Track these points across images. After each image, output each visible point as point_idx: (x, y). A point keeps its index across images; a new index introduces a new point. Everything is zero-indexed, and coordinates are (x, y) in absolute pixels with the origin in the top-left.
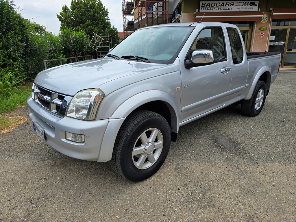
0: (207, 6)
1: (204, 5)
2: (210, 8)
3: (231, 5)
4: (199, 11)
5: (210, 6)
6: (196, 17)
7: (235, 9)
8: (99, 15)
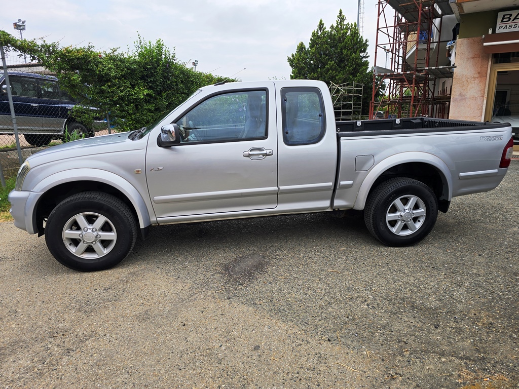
0: (515, 21)
1: (508, 19)
4: (494, 31)
6: (485, 44)
8: (349, 52)
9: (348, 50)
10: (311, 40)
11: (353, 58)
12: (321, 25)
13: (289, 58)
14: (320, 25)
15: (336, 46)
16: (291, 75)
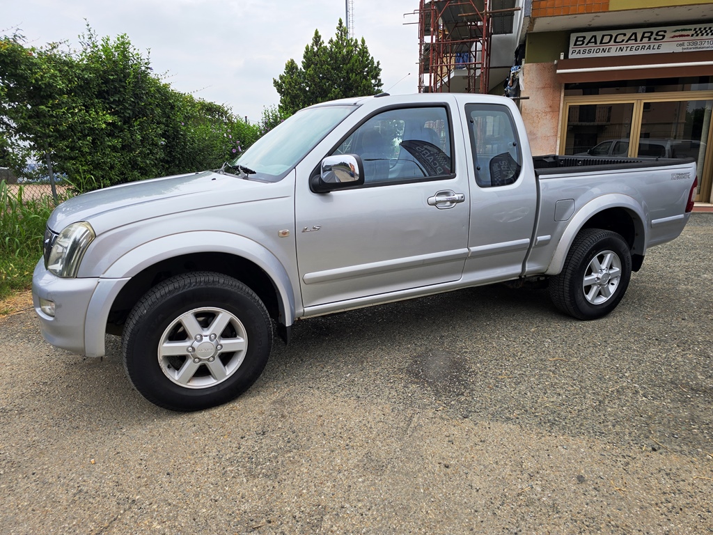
0: (589, 45)
1: (581, 43)
2: (596, 48)
3: (658, 38)
4: (566, 56)
5: (598, 42)
6: (558, 71)
7: (667, 47)
8: (358, 77)
9: (356, 75)
10: (305, 57)
11: (364, 85)
12: (317, 38)
13: (275, 81)
14: (315, 38)
15: (338, 69)
16: (279, 106)
